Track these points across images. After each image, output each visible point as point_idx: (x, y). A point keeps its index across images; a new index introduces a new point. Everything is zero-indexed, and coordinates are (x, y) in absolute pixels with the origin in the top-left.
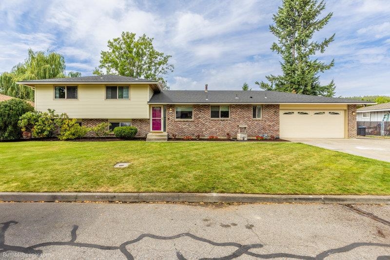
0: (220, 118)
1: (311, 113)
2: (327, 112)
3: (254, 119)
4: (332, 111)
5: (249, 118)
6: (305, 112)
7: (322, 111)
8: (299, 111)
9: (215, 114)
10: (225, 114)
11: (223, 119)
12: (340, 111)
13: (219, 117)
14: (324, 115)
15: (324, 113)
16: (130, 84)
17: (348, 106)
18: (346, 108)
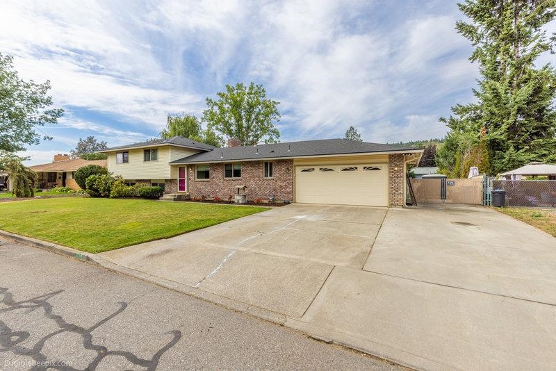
0: (233, 178)
1: (338, 169)
2: (360, 167)
3: (266, 178)
4: (368, 166)
5: (259, 176)
6: (329, 167)
7: (353, 166)
8: (321, 167)
9: (228, 174)
10: (237, 173)
11: (236, 178)
12: (381, 165)
13: (231, 176)
14: (356, 172)
15: (356, 168)
16: (157, 147)
17: (390, 156)
18: (387, 160)
